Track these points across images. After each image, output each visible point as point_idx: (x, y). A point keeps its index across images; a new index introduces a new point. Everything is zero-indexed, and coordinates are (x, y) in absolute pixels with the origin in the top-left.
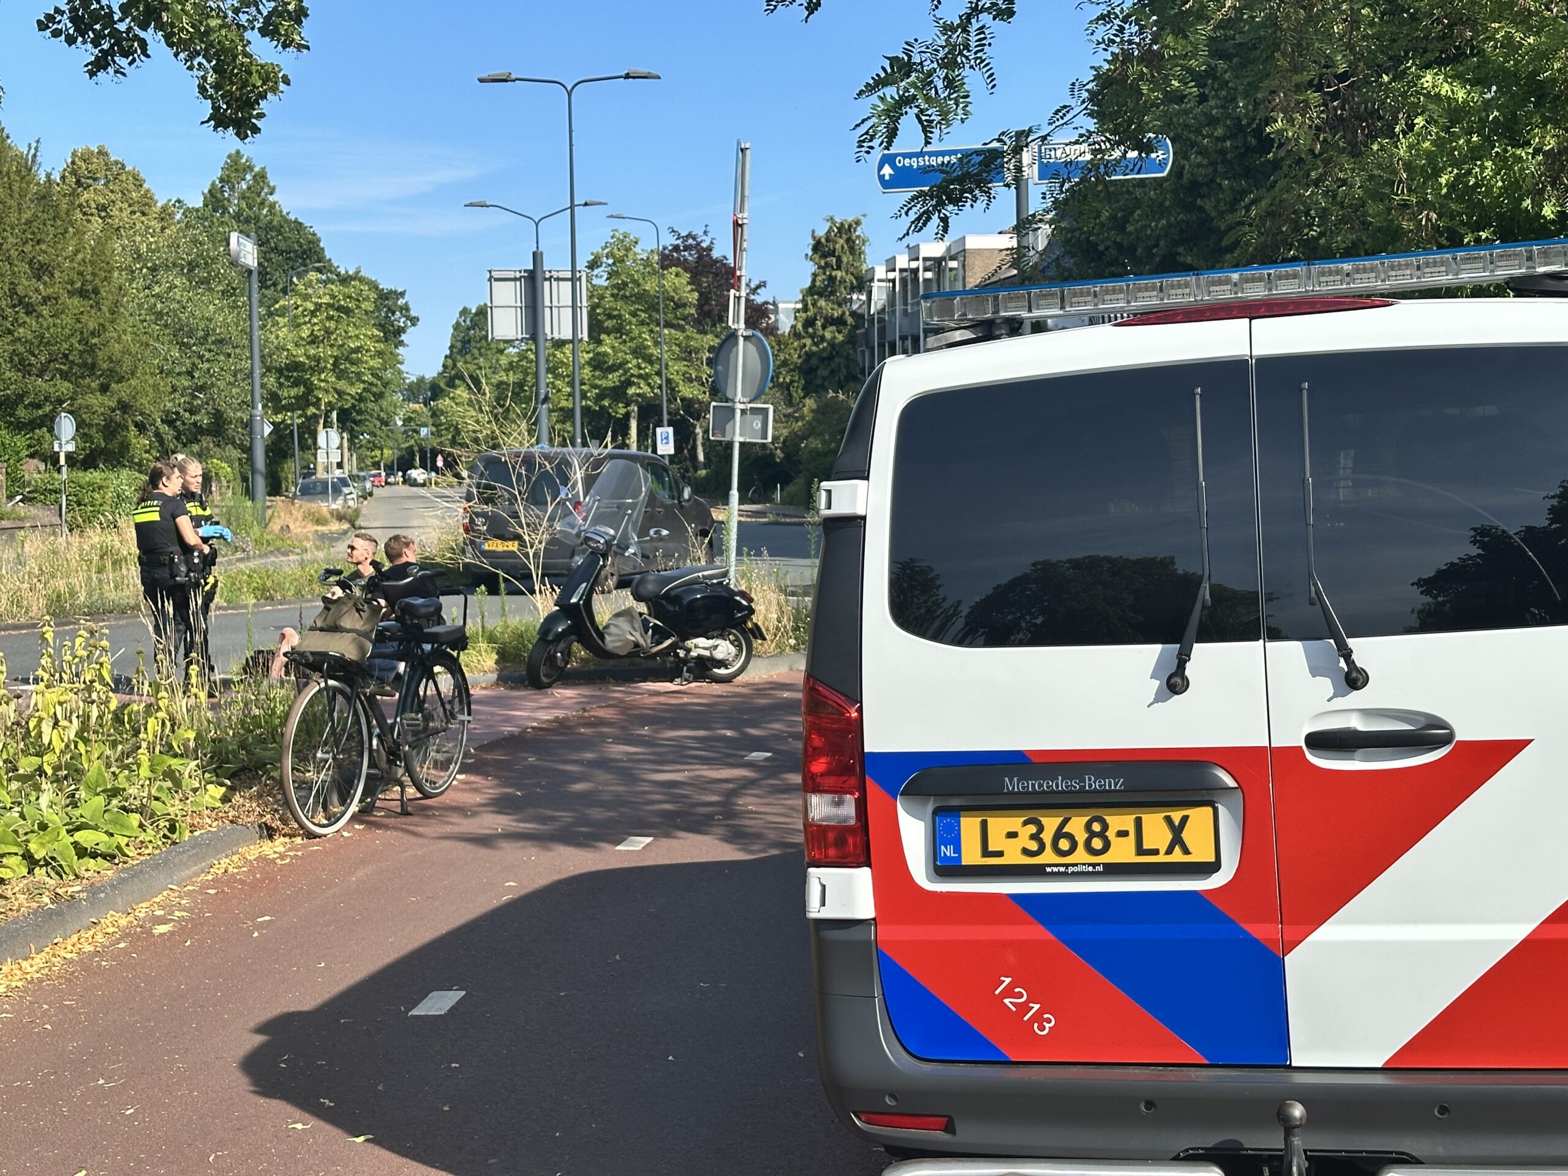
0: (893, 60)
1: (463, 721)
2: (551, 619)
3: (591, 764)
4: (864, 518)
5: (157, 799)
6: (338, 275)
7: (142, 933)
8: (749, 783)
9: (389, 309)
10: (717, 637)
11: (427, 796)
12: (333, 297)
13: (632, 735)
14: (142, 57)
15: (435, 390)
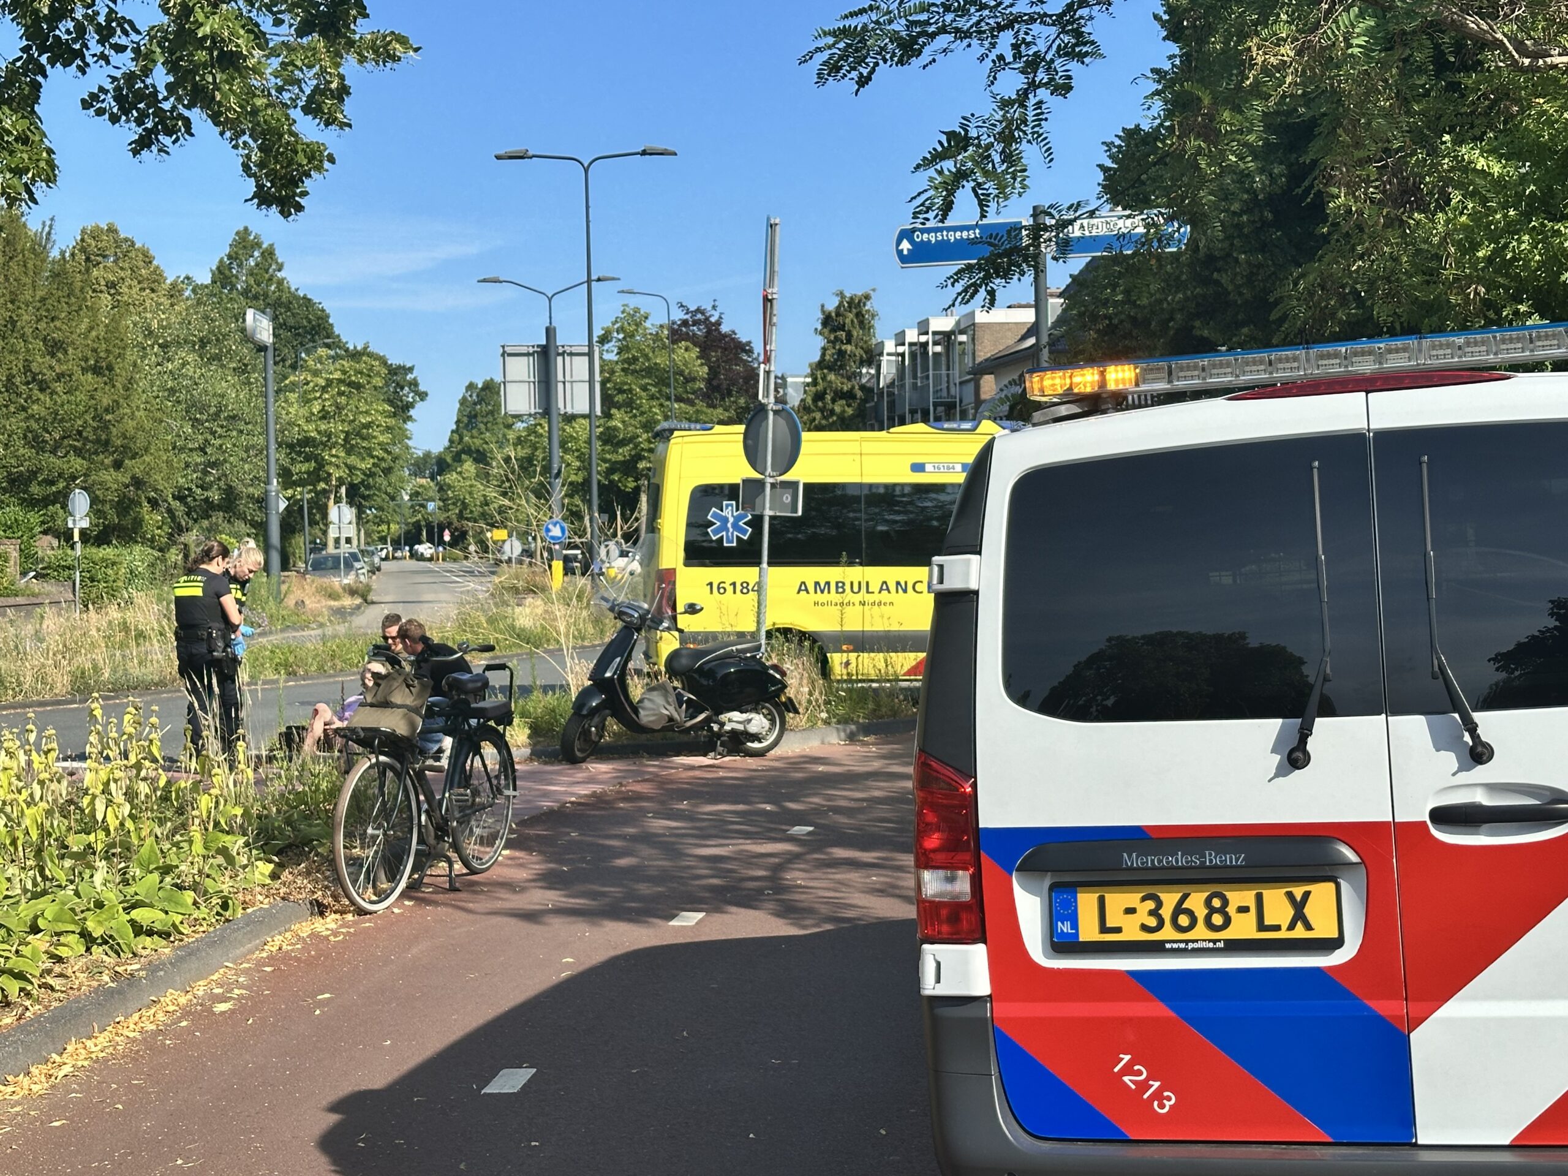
0: (951, 135)
1: (509, 797)
2: (585, 694)
3: (634, 838)
4: (976, 593)
5: (208, 876)
6: (347, 350)
7: (202, 1011)
8: (793, 858)
9: (398, 384)
10: (751, 711)
11: (473, 872)
12: (344, 372)
13: (672, 809)
14: (187, 136)
15: (441, 466)
